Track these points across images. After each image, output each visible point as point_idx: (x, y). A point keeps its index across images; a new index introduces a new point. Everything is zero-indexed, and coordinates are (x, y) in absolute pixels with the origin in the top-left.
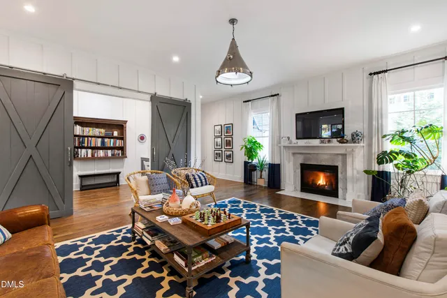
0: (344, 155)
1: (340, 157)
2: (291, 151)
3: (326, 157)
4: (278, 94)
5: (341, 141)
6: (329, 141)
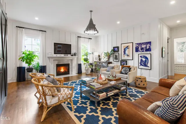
0: (72, 60)
1: (70, 61)
2: (53, 59)
3: (66, 61)
4: (46, 31)
5: (72, 55)
6: (67, 55)
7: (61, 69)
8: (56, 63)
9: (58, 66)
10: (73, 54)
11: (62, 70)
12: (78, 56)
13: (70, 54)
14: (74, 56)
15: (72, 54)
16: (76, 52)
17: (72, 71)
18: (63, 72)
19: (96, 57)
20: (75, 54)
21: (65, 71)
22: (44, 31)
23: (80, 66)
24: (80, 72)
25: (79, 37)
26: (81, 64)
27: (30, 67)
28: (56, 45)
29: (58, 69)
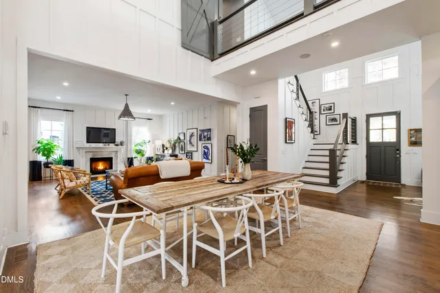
0: (117, 151)
1: (113, 153)
2: (84, 151)
4: (73, 111)
5: (117, 145)
6: (108, 145)
7: (99, 166)
8: (90, 156)
9: (94, 161)
10: (118, 143)
11: (101, 166)
12: (127, 145)
13: (114, 143)
14: (120, 146)
15: (116, 143)
16: (124, 140)
18: (102, 169)
19: (158, 147)
20: (122, 144)
21: (105, 168)
22: (71, 111)
26: (132, 158)
28: (89, 130)
29: (94, 166)
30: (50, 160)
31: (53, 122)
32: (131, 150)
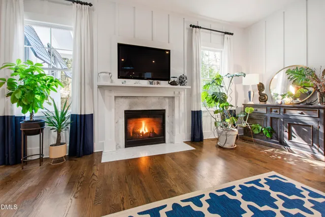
0: (173, 98)
1: (167, 100)
2: (113, 95)
3: (153, 100)
4: (91, 5)
5: (173, 83)
6: (158, 83)
7: (140, 126)
8: (125, 106)
9: (131, 116)
10: (176, 80)
11: (144, 128)
12: (192, 85)
13: (169, 79)
14: (179, 86)
15: (172, 80)
16: (186, 75)
17: (172, 132)
18: (147, 133)
19: (251, 89)
20: (182, 81)
21: (153, 133)
22: (86, 4)
23: (196, 117)
24: (198, 137)
25: (194, 26)
26: (200, 111)
27: (35, 119)
28: (123, 49)
29: (131, 127)
30: (39, 114)
31: (52, 29)
32: (198, 95)
